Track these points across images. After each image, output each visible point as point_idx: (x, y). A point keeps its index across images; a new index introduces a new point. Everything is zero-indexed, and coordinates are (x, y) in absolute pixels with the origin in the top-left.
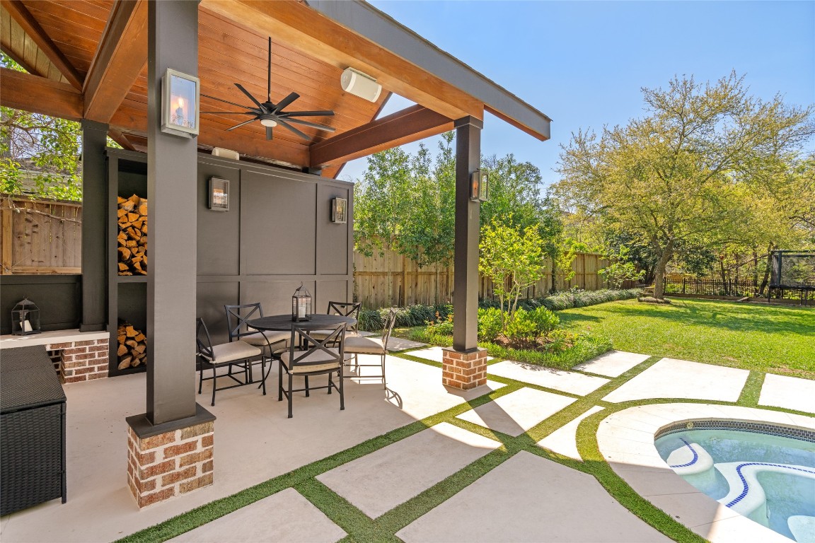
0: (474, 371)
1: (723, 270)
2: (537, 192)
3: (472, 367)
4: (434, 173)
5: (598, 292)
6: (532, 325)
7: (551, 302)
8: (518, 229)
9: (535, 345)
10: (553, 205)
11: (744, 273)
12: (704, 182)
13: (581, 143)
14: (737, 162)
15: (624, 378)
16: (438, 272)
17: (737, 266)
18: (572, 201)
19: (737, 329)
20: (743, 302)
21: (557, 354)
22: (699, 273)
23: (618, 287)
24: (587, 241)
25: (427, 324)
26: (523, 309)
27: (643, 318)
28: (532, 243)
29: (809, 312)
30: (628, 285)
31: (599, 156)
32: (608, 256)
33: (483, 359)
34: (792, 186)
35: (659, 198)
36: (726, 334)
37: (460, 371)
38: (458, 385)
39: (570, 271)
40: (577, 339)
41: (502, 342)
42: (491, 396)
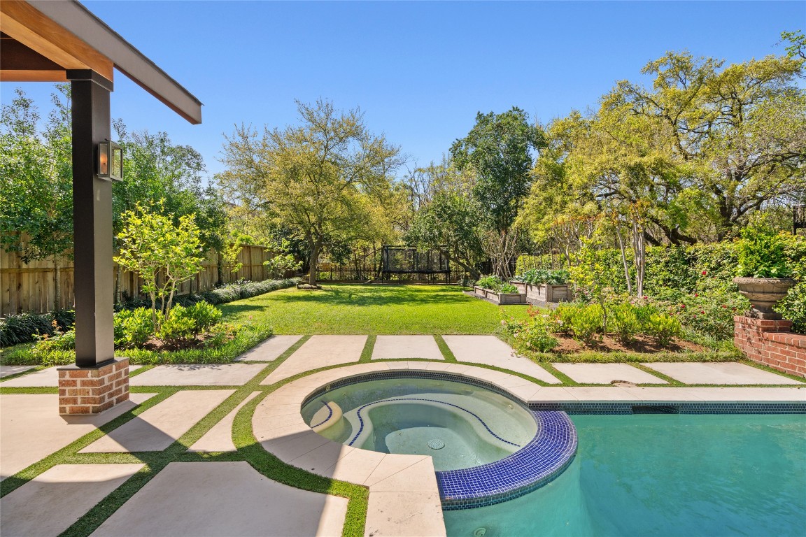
0: (110, 387)
1: (357, 260)
2: (197, 180)
3: (107, 383)
4: (45, 136)
5: (263, 282)
6: (190, 322)
7: (216, 295)
8: (172, 217)
9: (195, 344)
10: (216, 196)
11: (368, 262)
12: (342, 189)
13: (245, 137)
14: (361, 177)
15: (280, 360)
16: (58, 267)
17: (364, 257)
18: (238, 194)
19: (363, 304)
20: (368, 284)
21: (218, 349)
22: (341, 263)
23: (281, 277)
24: (253, 234)
25: (37, 339)
26: (181, 305)
27: (300, 303)
28: (189, 234)
29: (402, 289)
30: (290, 274)
31: (261, 154)
32: (272, 248)
33: (123, 370)
34: (393, 199)
35: (310, 199)
36: (357, 309)
37: (88, 392)
38: (85, 411)
39: (236, 263)
40: (240, 330)
41: (155, 346)
42: (134, 413)
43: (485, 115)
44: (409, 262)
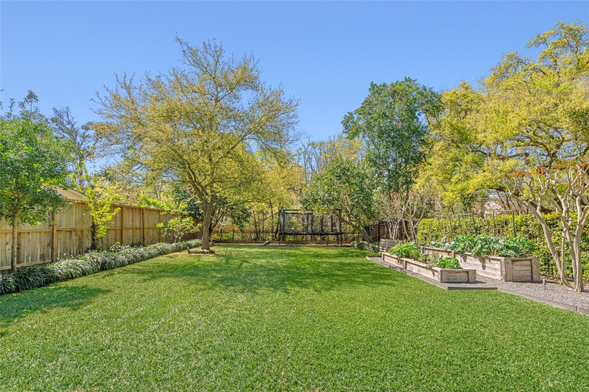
17: (263, 220)
20: (265, 246)
23: (177, 240)
30: (187, 237)
32: (170, 211)
43: (378, 85)
44: (303, 225)
